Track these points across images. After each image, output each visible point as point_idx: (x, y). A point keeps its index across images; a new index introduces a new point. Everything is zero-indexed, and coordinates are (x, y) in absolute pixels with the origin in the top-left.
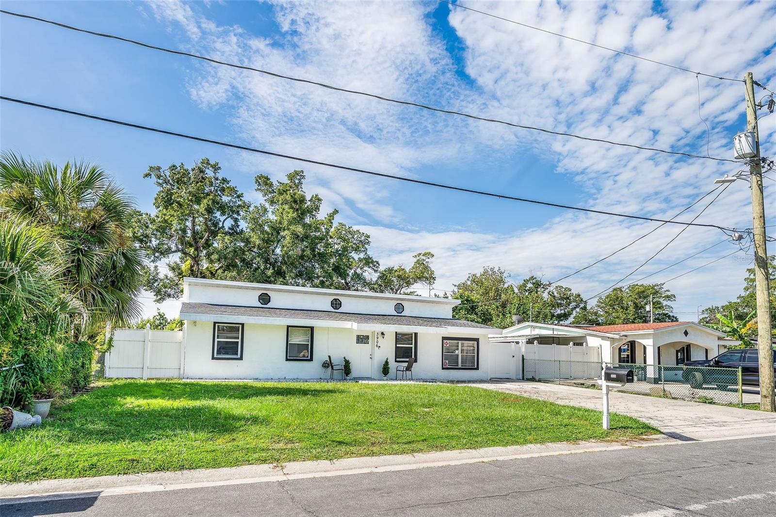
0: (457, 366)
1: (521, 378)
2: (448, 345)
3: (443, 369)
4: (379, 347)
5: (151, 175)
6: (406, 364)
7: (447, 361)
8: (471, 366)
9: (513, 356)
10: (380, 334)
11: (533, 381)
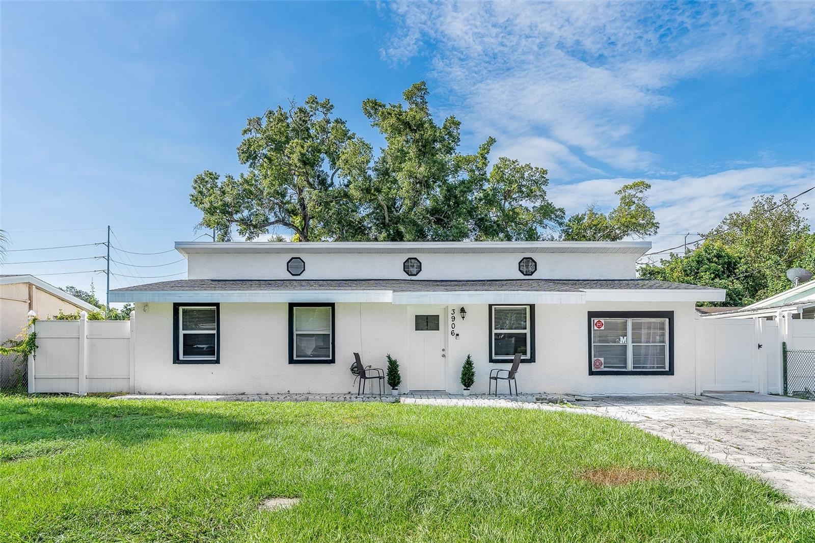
0: (625, 367)
1: (781, 391)
2: (603, 328)
3: (591, 373)
4: (457, 335)
5: (250, 131)
6: (509, 366)
7: (602, 359)
8: (658, 368)
9: (760, 346)
10: (457, 311)
11: (807, 398)
